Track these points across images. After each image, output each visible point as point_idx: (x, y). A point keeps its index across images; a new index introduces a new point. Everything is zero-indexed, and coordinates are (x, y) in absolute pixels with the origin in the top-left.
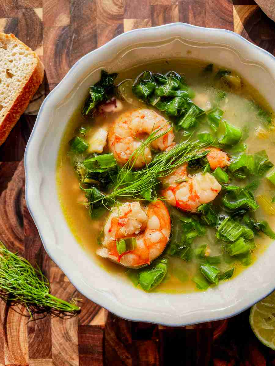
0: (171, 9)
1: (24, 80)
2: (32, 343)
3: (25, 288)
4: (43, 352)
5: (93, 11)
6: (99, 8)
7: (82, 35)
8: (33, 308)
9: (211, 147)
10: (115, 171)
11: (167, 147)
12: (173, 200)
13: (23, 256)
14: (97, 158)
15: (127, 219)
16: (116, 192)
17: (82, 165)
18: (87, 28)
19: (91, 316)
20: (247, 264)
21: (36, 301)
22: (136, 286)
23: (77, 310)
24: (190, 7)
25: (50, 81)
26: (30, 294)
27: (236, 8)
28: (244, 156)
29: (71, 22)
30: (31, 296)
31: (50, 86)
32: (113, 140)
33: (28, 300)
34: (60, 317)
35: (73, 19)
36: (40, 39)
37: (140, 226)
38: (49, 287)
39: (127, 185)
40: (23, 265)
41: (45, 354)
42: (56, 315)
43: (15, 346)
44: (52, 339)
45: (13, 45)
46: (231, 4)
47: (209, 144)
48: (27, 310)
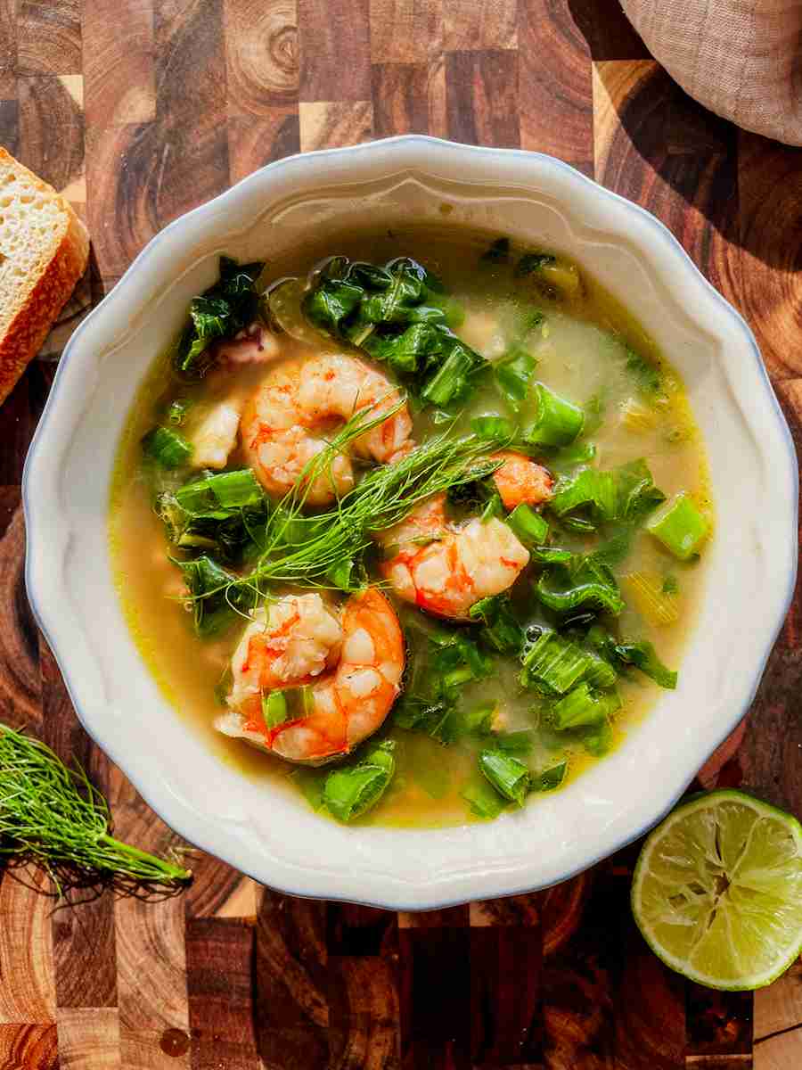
0: (426, 75)
1: (34, 270)
2: (65, 965)
3: (41, 820)
4: (92, 988)
5: (218, 80)
6: (234, 72)
7: (189, 148)
8: (67, 873)
9: (506, 451)
10: (260, 516)
11: (391, 453)
12: (409, 587)
13: (39, 738)
14: (211, 480)
15: (289, 638)
16: (262, 569)
17: (174, 501)
18: (201, 127)
19: (221, 894)
20: (600, 752)
21: (73, 855)
22: (316, 810)
23: (182, 877)
24: (477, 67)
25: (104, 270)
26: (59, 837)
27: (599, 69)
28: (590, 475)
29: (158, 112)
30: (59, 842)
31: (105, 284)
32: (253, 432)
33: (52, 851)
34: (139, 898)
35: (165, 104)
36: (76, 160)
37: (321, 657)
38: (109, 818)
39: (290, 551)
40: (40, 759)
41: (100, 995)
42: (128, 892)
43: (19, 975)
44: (119, 954)
45: (5, 176)
46: (586, 58)
47: (500, 445)
48: (51, 879)
